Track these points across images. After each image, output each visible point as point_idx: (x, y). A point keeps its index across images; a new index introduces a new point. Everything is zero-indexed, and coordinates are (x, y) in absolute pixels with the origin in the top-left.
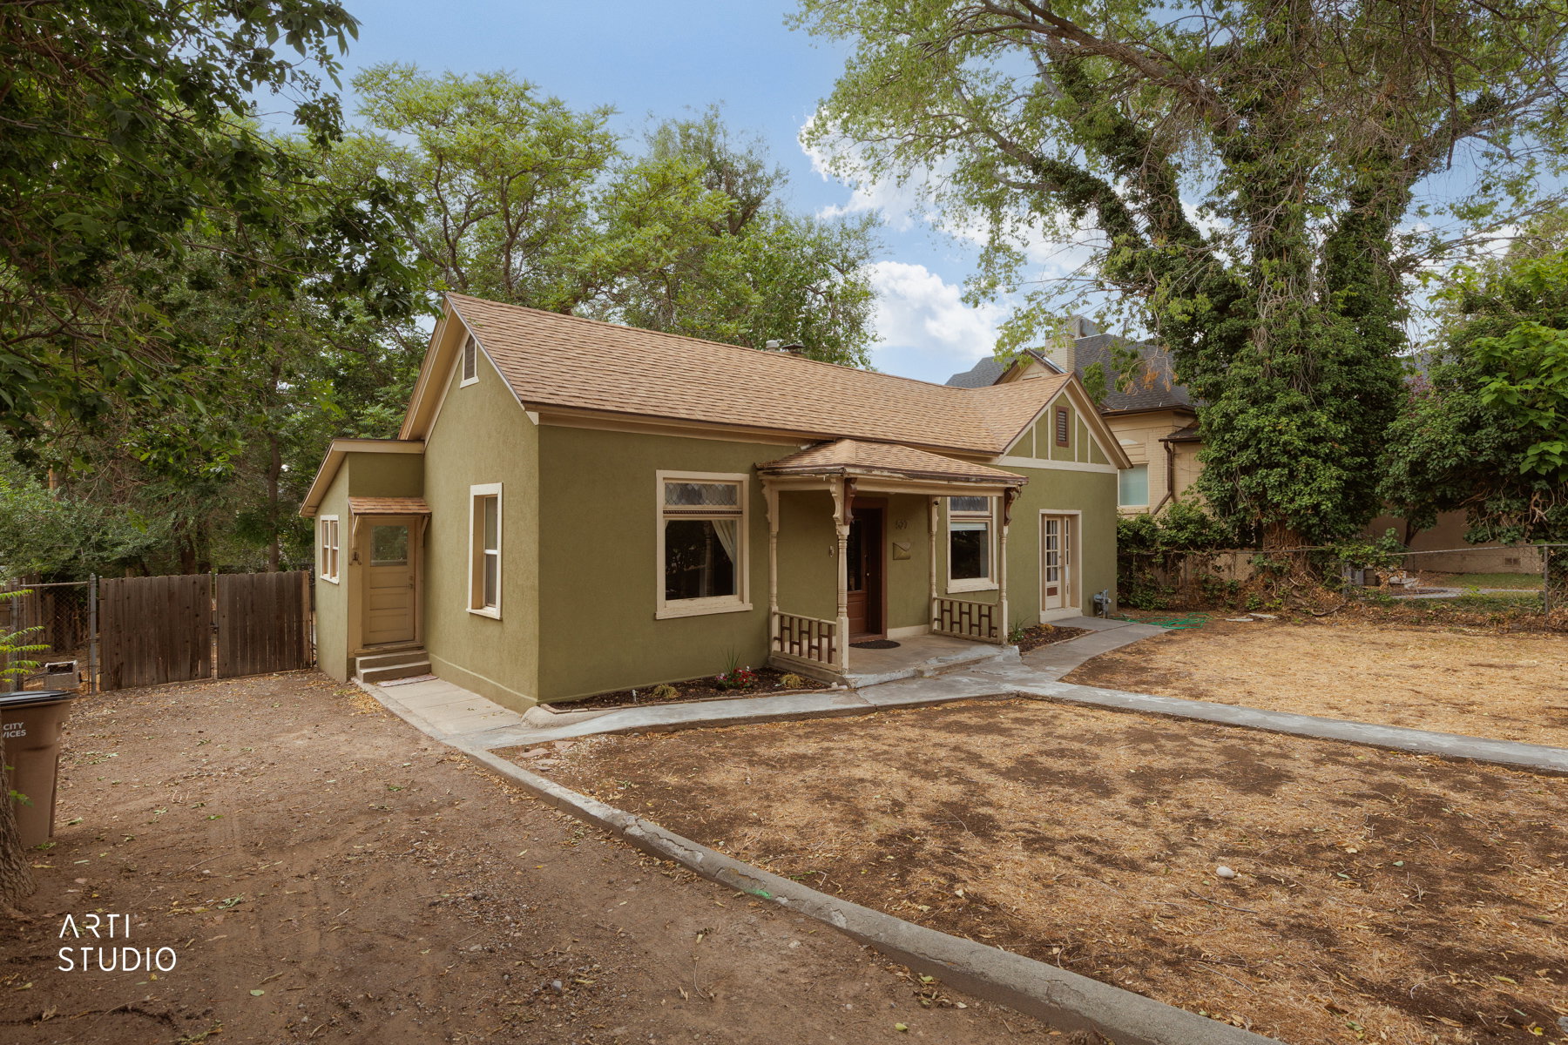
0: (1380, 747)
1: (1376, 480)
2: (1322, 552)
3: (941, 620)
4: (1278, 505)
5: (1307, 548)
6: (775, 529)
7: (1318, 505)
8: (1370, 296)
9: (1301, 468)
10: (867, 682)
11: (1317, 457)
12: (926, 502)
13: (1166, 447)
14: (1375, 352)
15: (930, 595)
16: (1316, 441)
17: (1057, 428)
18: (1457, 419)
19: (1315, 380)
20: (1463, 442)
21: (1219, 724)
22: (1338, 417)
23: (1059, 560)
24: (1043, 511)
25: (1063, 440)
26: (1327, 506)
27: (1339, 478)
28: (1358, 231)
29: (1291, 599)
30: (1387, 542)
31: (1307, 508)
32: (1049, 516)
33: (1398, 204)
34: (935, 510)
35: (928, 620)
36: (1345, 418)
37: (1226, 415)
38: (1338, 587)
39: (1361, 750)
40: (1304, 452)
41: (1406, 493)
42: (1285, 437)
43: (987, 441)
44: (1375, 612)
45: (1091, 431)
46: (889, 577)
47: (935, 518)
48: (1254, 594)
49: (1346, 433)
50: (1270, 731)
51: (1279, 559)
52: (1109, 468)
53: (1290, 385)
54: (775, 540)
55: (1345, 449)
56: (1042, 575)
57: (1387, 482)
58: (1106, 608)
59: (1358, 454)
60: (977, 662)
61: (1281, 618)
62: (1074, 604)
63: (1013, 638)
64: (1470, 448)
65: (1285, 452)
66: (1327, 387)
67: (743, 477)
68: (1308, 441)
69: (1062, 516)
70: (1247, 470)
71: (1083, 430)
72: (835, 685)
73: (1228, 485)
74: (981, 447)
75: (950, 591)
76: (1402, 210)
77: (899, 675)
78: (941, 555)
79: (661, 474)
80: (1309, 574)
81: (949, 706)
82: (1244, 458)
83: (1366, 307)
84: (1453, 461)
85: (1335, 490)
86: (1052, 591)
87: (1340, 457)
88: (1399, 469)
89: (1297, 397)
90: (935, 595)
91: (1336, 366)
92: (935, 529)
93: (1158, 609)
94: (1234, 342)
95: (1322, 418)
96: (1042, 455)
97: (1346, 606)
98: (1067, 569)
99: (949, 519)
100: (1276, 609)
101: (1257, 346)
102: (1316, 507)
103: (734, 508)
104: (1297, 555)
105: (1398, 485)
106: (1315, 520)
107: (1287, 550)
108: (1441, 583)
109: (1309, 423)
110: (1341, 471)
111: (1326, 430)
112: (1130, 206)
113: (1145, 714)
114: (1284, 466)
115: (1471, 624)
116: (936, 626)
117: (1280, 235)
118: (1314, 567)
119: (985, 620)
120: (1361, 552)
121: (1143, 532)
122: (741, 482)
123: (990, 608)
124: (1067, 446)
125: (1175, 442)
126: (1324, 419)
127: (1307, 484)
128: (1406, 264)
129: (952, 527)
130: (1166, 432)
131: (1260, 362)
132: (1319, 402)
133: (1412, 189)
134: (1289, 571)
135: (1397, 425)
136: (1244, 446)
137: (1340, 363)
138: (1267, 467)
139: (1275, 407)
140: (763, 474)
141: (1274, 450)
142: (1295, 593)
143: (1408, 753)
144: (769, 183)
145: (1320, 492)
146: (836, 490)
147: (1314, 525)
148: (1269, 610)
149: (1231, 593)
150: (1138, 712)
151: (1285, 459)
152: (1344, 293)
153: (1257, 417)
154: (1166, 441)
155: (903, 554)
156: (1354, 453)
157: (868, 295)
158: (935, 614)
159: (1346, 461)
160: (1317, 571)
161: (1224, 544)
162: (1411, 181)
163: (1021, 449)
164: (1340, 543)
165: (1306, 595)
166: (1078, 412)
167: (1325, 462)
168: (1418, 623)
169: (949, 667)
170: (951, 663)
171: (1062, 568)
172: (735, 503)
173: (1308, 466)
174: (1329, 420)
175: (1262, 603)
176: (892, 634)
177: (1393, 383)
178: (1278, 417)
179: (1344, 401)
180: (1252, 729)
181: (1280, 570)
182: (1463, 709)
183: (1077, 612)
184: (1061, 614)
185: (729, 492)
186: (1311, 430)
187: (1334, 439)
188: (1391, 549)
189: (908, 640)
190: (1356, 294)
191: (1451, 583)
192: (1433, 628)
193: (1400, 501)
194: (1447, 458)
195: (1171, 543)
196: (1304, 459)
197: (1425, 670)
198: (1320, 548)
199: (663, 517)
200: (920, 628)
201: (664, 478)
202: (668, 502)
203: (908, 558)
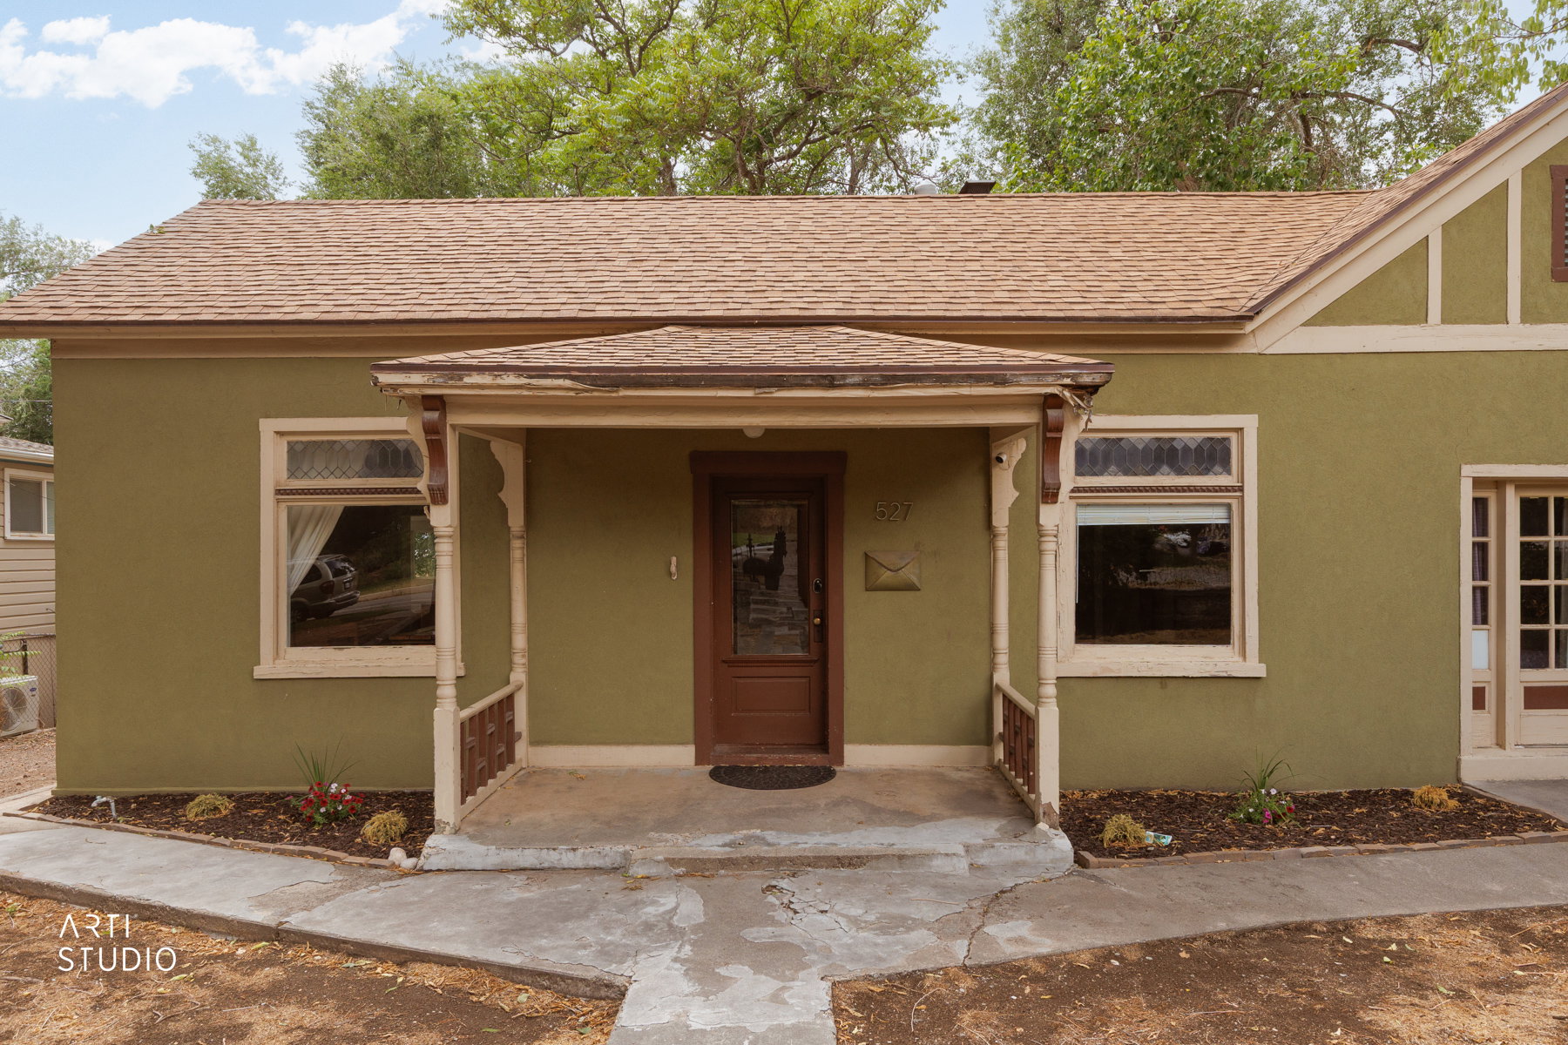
6: (516, 520)
15: (990, 677)
24: (1478, 471)
34: (1002, 477)
43: (1220, 294)
46: (851, 628)
47: (1006, 495)
54: (518, 545)
79: (268, 426)
90: (1000, 678)
92: (1001, 519)
96: (1475, 309)
155: (886, 576)
158: (1000, 724)
176: (858, 755)
199: (278, 501)
200: (963, 752)
201: (278, 433)
202: (292, 474)
203: (911, 587)
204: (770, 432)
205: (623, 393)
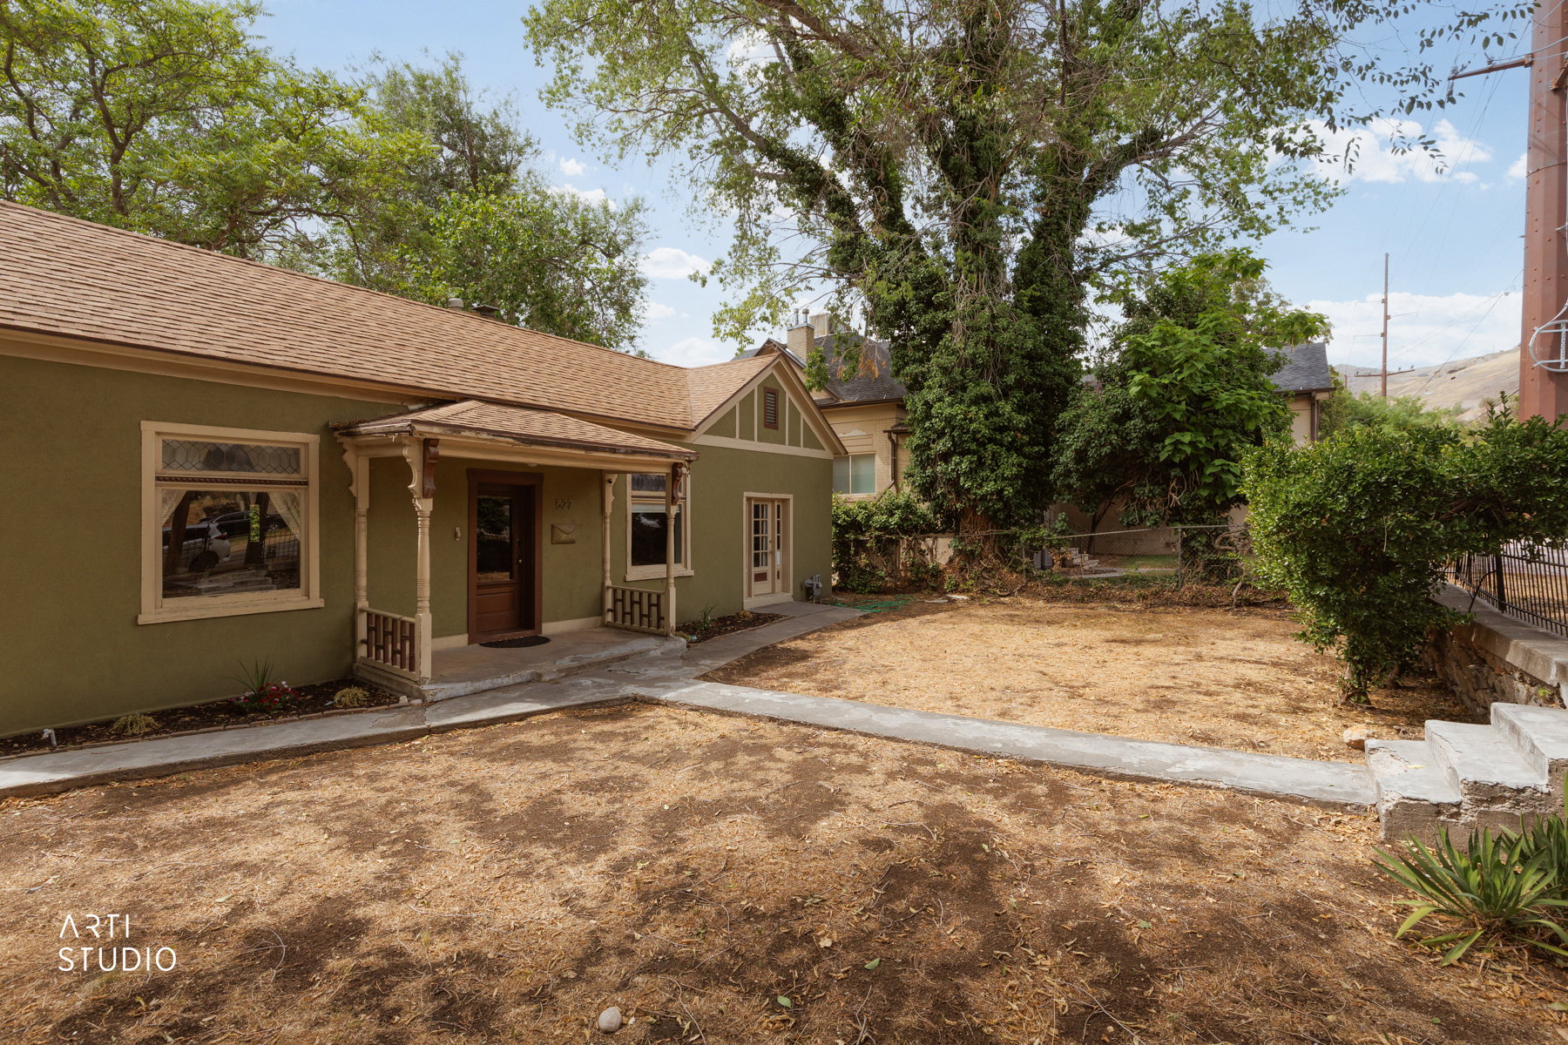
0: (965, 751)
1: (1051, 466)
2: (1007, 535)
3: (614, 611)
4: (968, 490)
5: (995, 532)
6: (363, 505)
7: (1002, 490)
8: (1052, 298)
9: (988, 455)
10: (454, 693)
11: (1002, 445)
12: (598, 478)
13: (890, 438)
14: (1055, 350)
15: (603, 583)
16: (1002, 429)
17: (765, 409)
18: (1112, 410)
19: (1003, 372)
20: (1116, 432)
21: (819, 727)
22: (1020, 408)
23: (769, 545)
24: (746, 494)
25: (772, 421)
26: (1009, 491)
27: (1020, 465)
28: (1045, 239)
29: (981, 580)
30: (1058, 526)
31: (992, 494)
32: (757, 499)
33: (1081, 217)
34: (609, 489)
35: (600, 611)
36: (1029, 411)
37: (926, 403)
38: (1019, 569)
39: (945, 755)
40: (991, 440)
41: (1073, 480)
42: (974, 425)
43: (680, 417)
44: (1049, 591)
45: (803, 416)
46: (545, 564)
47: (610, 498)
48: (950, 577)
49: (1027, 423)
50: (866, 735)
51: (972, 542)
52: (825, 454)
53: (981, 376)
54: (364, 520)
55: (1026, 438)
56: (746, 559)
57: (1059, 469)
58: (817, 593)
59: (1037, 444)
60: (623, 658)
61: (973, 599)
62: (785, 590)
63: (684, 628)
64: (1123, 438)
65: (974, 439)
66: (1011, 379)
67: (313, 439)
68: (995, 430)
69: (773, 501)
70: (945, 457)
71: (795, 414)
72: (404, 699)
73: (929, 471)
74: (668, 423)
75: (629, 578)
76: (1084, 226)
77: (505, 681)
78: (616, 540)
79: (149, 428)
80: (996, 557)
81: (534, 720)
82: (941, 446)
83: (1049, 308)
84: (1106, 450)
85: (1016, 477)
86: (761, 577)
87: (1023, 445)
88: (1067, 457)
89: (986, 387)
90: (608, 583)
91: (1018, 359)
92: (609, 510)
93: (871, 592)
94: (936, 333)
95: (1006, 408)
96: (747, 435)
97: (1026, 586)
98: (778, 554)
99: (629, 499)
100: (968, 591)
101: (954, 339)
102: (1000, 492)
103: (295, 477)
104: (987, 538)
105: (1068, 473)
106: (999, 506)
107: (981, 533)
108: (1115, 564)
109: (995, 413)
110: (1022, 459)
111: (1010, 420)
112: (856, 200)
113: (752, 717)
114: (975, 453)
115: (1123, 600)
116: (609, 617)
117: (974, 230)
118: (1002, 550)
119: (654, 609)
120: (1038, 535)
121: (859, 518)
122: (306, 445)
123: (659, 596)
124: (777, 428)
125: (898, 433)
126: (1008, 408)
127: (993, 471)
128: (1087, 274)
129: (632, 508)
130: (890, 423)
131: (954, 352)
132: (1005, 394)
133: (1091, 206)
134: (980, 554)
135: (1065, 416)
136: (941, 434)
137: (1023, 357)
138: (959, 454)
139: (967, 397)
140: (338, 435)
141: (965, 437)
142: (985, 575)
143: (990, 757)
144: (520, 152)
145: (1004, 479)
146: (411, 454)
147: (999, 510)
148: (963, 592)
149: (933, 575)
150: (745, 715)
151: (974, 447)
152: (1029, 292)
153: (951, 405)
154: (889, 432)
155: (564, 537)
156: (1032, 443)
157: (637, 284)
158: (609, 604)
159: (1026, 450)
160: (1003, 555)
161: (929, 530)
162: (1090, 199)
163: (722, 426)
164: (1022, 527)
165: (994, 577)
166: (789, 395)
167: (1008, 450)
168: (1082, 601)
169: (583, 667)
170: (585, 662)
171: (773, 553)
172: (297, 470)
173: (994, 453)
174: (1013, 410)
175: (957, 585)
176: (548, 628)
177: (1069, 381)
178: (969, 406)
179: (1026, 394)
180: (849, 732)
181: (972, 552)
182: (1073, 692)
183: (787, 597)
184: (770, 600)
185: (291, 457)
186: (996, 419)
187: (1017, 429)
188: (1062, 532)
189: (561, 636)
190: (1038, 294)
191: (1120, 564)
192: (1093, 605)
193: (1069, 487)
194: (1104, 446)
195: (884, 528)
196: (990, 447)
197: (1066, 649)
198: (1006, 532)
199: (156, 485)
200: (592, 620)
201: (158, 433)
202: (167, 465)
203: (572, 542)
204: (540, 466)
205: (534, 447)
